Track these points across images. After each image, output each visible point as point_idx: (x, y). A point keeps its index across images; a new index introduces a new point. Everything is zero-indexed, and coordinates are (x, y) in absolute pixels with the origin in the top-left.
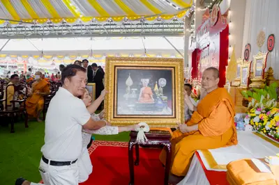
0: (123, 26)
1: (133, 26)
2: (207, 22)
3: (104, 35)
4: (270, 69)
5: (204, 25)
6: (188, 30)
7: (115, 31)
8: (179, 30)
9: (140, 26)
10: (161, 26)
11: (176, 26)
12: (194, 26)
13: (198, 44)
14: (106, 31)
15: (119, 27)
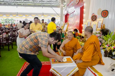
0: (32, 2)
1: (37, 2)
2: (72, 2)
3: (24, 5)
4: (104, 25)
5: (71, 3)
6: (62, 5)
7: (29, 4)
8: (58, 5)
9: (41, 2)
10: (50, 3)
11: (57, 3)
12: (65, 3)
13: (67, 12)
14: (24, 4)
15: (31, 2)
